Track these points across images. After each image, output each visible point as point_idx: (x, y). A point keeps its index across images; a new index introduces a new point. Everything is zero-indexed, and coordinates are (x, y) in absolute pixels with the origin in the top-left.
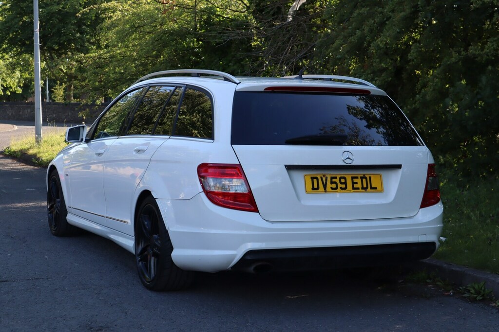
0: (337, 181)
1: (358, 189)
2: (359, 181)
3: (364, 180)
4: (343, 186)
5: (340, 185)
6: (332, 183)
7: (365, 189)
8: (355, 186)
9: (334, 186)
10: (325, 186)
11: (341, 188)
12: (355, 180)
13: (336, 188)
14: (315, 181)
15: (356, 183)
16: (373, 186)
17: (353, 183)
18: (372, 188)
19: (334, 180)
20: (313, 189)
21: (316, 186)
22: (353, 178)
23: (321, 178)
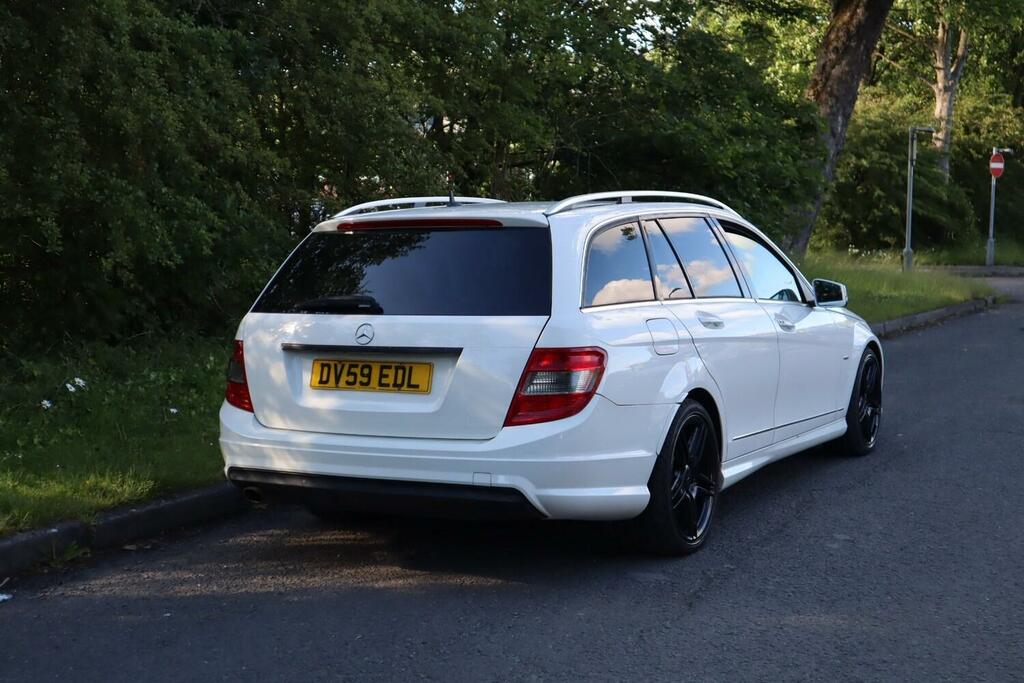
0: (357, 371)
1: (388, 385)
2: (391, 373)
3: (400, 372)
4: (365, 380)
5: (360, 378)
6: (349, 374)
7: (398, 386)
8: (384, 381)
9: (351, 379)
10: (337, 380)
11: (362, 384)
12: (385, 372)
13: (354, 383)
14: (326, 369)
15: (387, 376)
16: (413, 382)
17: (382, 376)
18: (410, 386)
19: (353, 370)
20: (321, 382)
21: (324, 379)
22: (382, 368)
23: (336, 366)
